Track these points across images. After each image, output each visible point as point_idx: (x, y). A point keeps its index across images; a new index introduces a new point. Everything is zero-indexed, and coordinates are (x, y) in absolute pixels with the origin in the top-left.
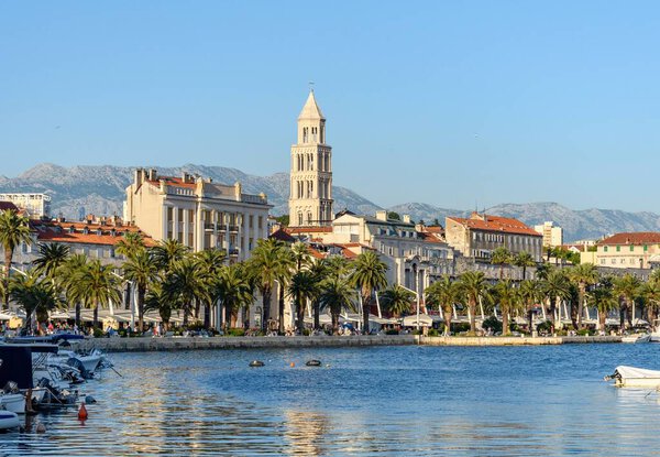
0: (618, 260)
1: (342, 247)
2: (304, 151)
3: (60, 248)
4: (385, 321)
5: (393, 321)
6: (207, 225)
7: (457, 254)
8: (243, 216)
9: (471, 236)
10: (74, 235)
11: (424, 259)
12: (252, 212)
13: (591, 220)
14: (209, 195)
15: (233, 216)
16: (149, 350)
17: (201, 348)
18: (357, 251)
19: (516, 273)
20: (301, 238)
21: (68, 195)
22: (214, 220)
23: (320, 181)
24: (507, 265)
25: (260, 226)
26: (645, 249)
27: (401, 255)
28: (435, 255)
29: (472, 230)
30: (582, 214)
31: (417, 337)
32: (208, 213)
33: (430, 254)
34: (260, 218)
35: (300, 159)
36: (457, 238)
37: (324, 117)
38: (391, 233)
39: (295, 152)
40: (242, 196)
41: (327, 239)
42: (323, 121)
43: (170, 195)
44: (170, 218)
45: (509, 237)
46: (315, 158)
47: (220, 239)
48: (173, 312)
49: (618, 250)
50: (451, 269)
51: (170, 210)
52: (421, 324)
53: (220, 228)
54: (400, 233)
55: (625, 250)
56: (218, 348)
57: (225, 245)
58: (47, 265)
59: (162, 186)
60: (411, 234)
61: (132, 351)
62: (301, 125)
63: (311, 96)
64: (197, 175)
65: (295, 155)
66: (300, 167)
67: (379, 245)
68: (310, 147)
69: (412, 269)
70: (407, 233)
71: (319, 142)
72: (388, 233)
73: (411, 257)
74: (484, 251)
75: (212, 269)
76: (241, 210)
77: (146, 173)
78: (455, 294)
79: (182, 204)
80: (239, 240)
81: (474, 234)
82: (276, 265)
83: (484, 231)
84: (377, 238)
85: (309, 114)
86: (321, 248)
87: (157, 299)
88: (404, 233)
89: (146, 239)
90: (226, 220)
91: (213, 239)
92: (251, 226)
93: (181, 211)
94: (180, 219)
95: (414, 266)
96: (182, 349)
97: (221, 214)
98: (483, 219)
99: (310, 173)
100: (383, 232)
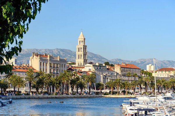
0: (162, 75)
1: (86, 72)
2: (80, 47)
3: (12, 73)
4: (97, 91)
5: (99, 91)
6: (51, 67)
7: (117, 74)
8: (60, 64)
9: (121, 69)
10: (16, 69)
11: (108, 75)
12: (62, 63)
13: (165, 63)
14: (51, 59)
15: (57, 64)
16: (31, 98)
17: (45, 98)
18: (91, 73)
19: (133, 78)
20: (75, 70)
21: (24, 56)
22: (52, 65)
23: (84, 54)
24: (130, 77)
25: (65, 67)
26: (169, 72)
27: (102, 74)
28: (112, 74)
29: (121, 67)
30: (162, 62)
31: (103, 95)
32: (51, 64)
33: (110, 74)
34: (65, 65)
35: (79, 49)
36: (117, 69)
37: (85, 38)
38: (100, 68)
39: (77, 47)
40: (60, 59)
41: (83, 70)
42: (85, 39)
43: (41, 59)
44: (41, 65)
45: (132, 69)
46: (83, 49)
47: (54, 70)
48: (39, 89)
49: (162, 72)
50: (116, 77)
51: (41, 63)
52: (105, 92)
53: (54, 67)
54: (102, 68)
55: (164, 72)
56: (50, 98)
57: (55, 72)
58: (8, 77)
59: (39, 57)
60: (105, 69)
61: (27, 99)
62: (79, 40)
63: (82, 33)
64: (48, 54)
65: (77, 48)
66: (79, 51)
67: (96, 72)
68: (81, 46)
69: (105, 77)
70: (104, 68)
71: (83, 44)
72: (99, 68)
73: (105, 75)
74: (125, 73)
75: (49, 78)
76: (59, 63)
77: (35, 53)
78: (113, 84)
79: (44, 61)
80: (59, 70)
81: (122, 69)
82: (66, 77)
83: (125, 68)
84: (96, 70)
85: (81, 37)
86: (80, 72)
87: (35, 86)
88: (103, 68)
89: (35, 70)
90: (56, 65)
91: (52, 70)
92: (62, 67)
93: (44, 63)
94: (44, 65)
95: (106, 77)
96: (40, 98)
97: (54, 64)
98: (124, 65)
99: (81, 52)
100: (97, 68)
